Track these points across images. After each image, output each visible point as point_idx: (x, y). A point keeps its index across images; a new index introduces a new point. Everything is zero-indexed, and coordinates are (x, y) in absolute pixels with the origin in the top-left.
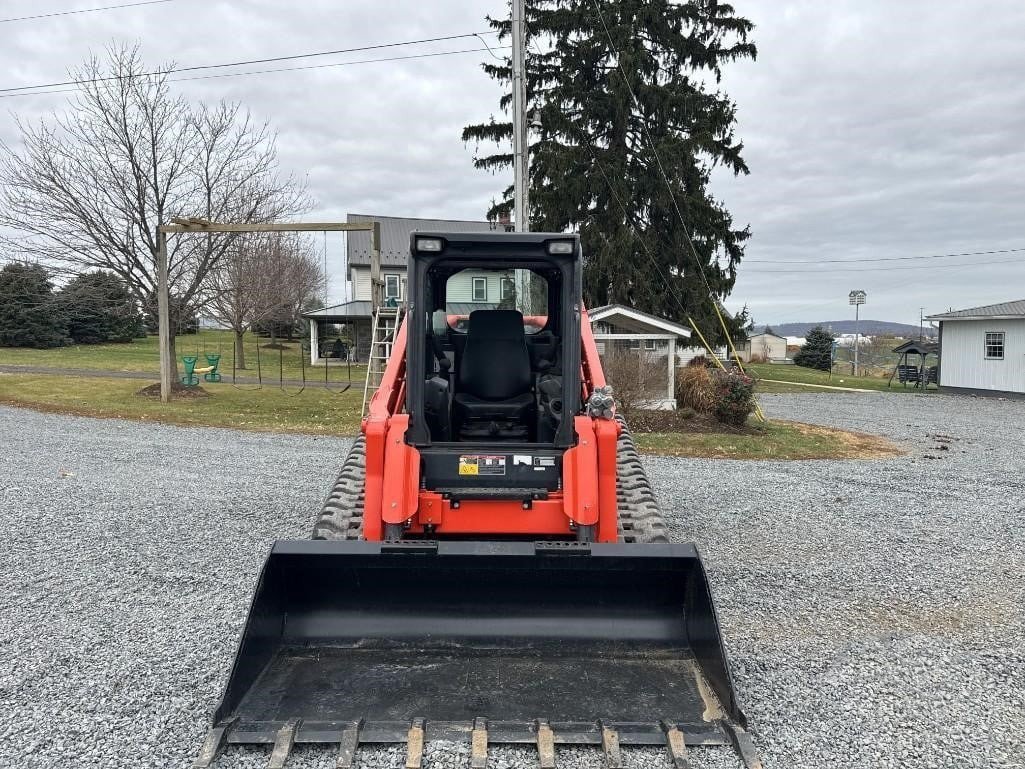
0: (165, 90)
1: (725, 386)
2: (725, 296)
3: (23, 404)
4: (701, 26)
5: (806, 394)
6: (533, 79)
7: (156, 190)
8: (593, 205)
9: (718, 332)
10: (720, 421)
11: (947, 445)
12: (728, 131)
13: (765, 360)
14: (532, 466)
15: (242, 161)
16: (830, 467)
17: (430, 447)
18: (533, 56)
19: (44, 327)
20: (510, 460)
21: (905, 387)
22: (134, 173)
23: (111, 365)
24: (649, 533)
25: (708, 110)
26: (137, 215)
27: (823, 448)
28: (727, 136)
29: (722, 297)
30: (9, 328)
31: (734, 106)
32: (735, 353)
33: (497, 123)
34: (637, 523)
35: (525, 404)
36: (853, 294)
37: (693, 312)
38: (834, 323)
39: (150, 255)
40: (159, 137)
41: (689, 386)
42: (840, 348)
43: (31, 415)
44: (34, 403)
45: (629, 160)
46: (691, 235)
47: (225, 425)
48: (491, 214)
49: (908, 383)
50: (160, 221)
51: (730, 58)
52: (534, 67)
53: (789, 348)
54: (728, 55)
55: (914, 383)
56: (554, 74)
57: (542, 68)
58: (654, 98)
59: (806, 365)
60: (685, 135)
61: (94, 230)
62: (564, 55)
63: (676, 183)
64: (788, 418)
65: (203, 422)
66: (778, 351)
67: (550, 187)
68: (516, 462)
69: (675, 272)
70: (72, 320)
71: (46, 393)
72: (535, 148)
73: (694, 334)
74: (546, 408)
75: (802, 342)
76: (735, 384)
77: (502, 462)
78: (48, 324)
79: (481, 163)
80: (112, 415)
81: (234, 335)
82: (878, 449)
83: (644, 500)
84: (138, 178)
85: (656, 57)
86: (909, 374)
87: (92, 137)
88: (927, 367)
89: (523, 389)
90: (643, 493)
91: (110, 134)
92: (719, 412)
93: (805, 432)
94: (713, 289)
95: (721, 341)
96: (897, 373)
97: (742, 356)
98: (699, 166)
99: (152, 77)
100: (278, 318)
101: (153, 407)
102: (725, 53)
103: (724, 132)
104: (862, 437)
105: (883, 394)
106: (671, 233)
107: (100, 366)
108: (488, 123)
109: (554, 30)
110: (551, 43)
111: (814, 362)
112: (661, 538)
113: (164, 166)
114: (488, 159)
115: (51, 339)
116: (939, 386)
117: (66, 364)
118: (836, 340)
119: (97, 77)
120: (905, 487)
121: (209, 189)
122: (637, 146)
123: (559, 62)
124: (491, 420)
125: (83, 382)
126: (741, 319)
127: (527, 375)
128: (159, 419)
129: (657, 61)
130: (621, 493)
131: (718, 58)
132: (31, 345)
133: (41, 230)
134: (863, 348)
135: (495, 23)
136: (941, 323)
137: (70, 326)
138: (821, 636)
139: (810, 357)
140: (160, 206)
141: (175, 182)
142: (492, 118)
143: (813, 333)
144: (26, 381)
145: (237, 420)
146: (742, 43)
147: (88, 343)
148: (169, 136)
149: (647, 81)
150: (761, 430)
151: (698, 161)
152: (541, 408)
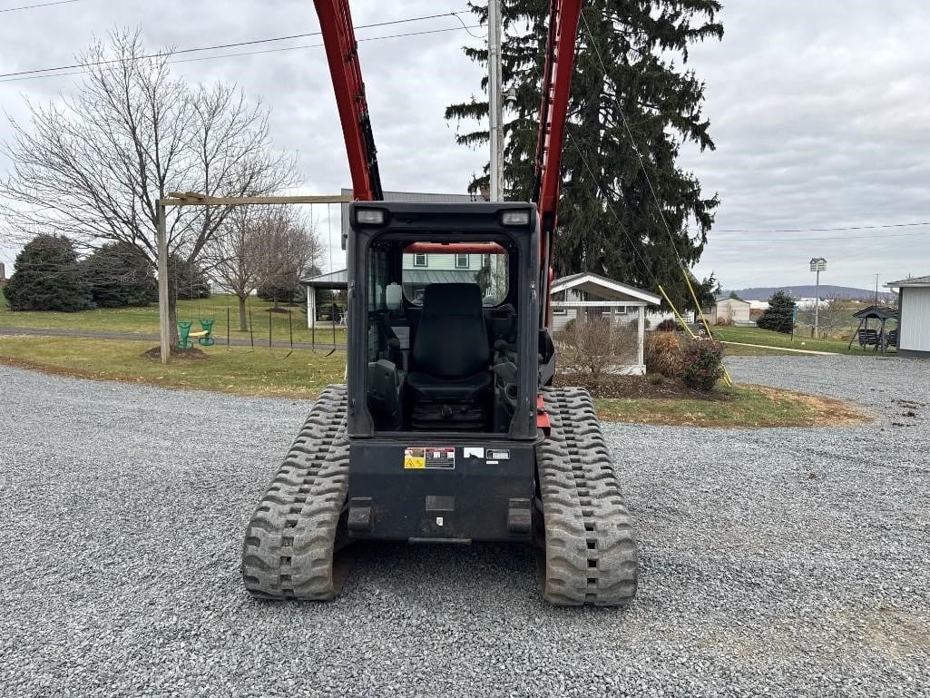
0: (165, 73)
1: (695, 353)
2: (694, 264)
3: (34, 366)
4: (670, 8)
5: (769, 357)
6: (512, 61)
7: (158, 166)
8: (567, 179)
9: (687, 298)
10: (689, 386)
11: (913, 411)
12: (696, 108)
13: (730, 323)
14: (484, 460)
15: (238, 138)
16: (798, 436)
17: (371, 438)
18: (512, 39)
19: (68, 293)
20: (459, 453)
21: (865, 350)
22: (137, 151)
23: (126, 327)
24: (614, 534)
25: (677, 89)
26: (139, 189)
27: (789, 415)
28: (695, 112)
29: (690, 264)
30: (38, 293)
31: (703, 84)
32: (702, 316)
33: (478, 102)
34: (600, 523)
35: (481, 386)
36: (814, 261)
37: (663, 278)
38: (793, 288)
39: (152, 227)
40: (160, 116)
41: (659, 352)
42: (800, 311)
43: (36, 376)
44: (43, 366)
45: (602, 135)
46: (662, 206)
47: (214, 388)
48: (472, 188)
49: (867, 346)
50: (162, 195)
51: (699, 37)
52: (512, 50)
53: (753, 312)
54: (696, 35)
55: (873, 346)
56: (531, 55)
57: (520, 50)
58: (626, 77)
59: (768, 328)
60: (655, 112)
61: (101, 205)
62: (540, 37)
63: (646, 157)
64: (754, 382)
65: (194, 385)
66: (742, 314)
67: (526, 161)
68: (466, 455)
69: (646, 240)
70: (95, 286)
71: (57, 355)
72: (513, 125)
73: (663, 300)
74: (502, 392)
75: (765, 306)
76: (703, 351)
77: (451, 455)
78: (73, 289)
79: (462, 140)
80: (111, 377)
81: (237, 299)
82: (846, 415)
83: (609, 494)
84: (140, 155)
85: (627, 39)
86: (868, 337)
87: (97, 117)
88: (888, 331)
89: (480, 368)
90: (608, 484)
91: (115, 114)
92: (687, 378)
93: (772, 397)
94: (681, 256)
95: (690, 305)
96: (857, 337)
97: (708, 319)
98: (669, 139)
99: (154, 59)
100: (280, 285)
101: (152, 369)
102: (693, 33)
103: (693, 109)
104: (828, 402)
105: (844, 357)
106: (642, 204)
107: (115, 328)
108: (468, 102)
109: (532, 14)
110: (528, 26)
111: (775, 325)
112: (626, 541)
113: (165, 144)
114: (469, 135)
115: (76, 303)
116: (898, 349)
117: (84, 327)
118: (797, 303)
119: (101, 60)
120: (879, 461)
121: (207, 165)
122: (610, 122)
123: (536, 45)
124: (443, 404)
125: (96, 344)
126: (708, 285)
127: (484, 352)
128: (154, 382)
129: (628, 42)
130: (584, 485)
131: (687, 38)
132: (58, 309)
133: (51, 203)
134: (823, 312)
135: (476, 9)
136: (901, 289)
137: (93, 291)
138: (806, 653)
139: (773, 320)
140: (162, 181)
141: (175, 159)
142: (473, 97)
143: (776, 298)
144: (44, 343)
145: (226, 383)
146: (710, 23)
147: (110, 307)
148: (169, 116)
149: (619, 61)
150: (728, 395)
151: (668, 135)
152: (497, 391)
